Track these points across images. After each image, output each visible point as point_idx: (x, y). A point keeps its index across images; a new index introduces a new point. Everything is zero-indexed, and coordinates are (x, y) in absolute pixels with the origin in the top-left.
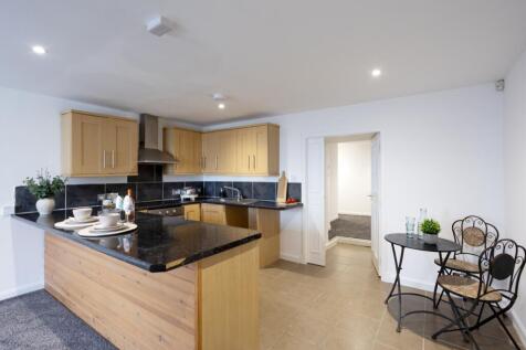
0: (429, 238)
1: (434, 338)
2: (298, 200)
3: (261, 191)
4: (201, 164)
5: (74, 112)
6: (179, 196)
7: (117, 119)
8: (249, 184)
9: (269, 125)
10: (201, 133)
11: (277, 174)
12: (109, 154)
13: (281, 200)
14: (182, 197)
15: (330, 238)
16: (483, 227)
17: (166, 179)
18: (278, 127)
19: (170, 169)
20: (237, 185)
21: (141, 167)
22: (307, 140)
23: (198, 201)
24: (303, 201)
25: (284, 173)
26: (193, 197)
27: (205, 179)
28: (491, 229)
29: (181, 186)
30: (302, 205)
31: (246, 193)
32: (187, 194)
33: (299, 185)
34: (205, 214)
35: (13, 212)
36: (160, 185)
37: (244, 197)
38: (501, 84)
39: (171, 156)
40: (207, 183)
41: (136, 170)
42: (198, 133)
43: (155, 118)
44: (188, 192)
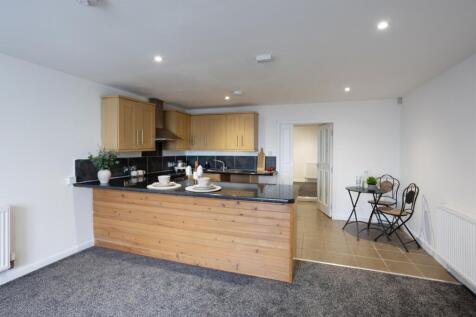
0: (372, 187)
1: (375, 240)
2: (274, 169)
3: (243, 162)
4: (191, 141)
5: (121, 98)
6: (173, 168)
8: (231, 158)
10: (190, 115)
11: (257, 150)
12: (140, 132)
13: (261, 169)
14: (176, 169)
16: (391, 181)
17: (165, 154)
18: (257, 114)
19: (171, 146)
22: (281, 125)
24: (278, 169)
25: (262, 149)
27: (189, 154)
28: (396, 182)
30: (277, 173)
32: (180, 165)
33: (275, 158)
35: (75, 182)
36: (161, 159)
37: (229, 168)
38: (400, 100)
40: (189, 157)
41: (154, 146)
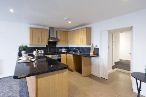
2: (98, 54)
3: (86, 50)
4: (68, 41)
6: (61, 51)
7: (42, 29)
8: (82, 48)
9: (87, 27)
11: (91, 45)
12: (39, 39)
13: (91, 54)
15: (113, 69)
17: (57, 46)
18: (91, 28)
19: (58, 43)
20: (78, 48)
21: (49, 42)
22: (101, 32)
23: (66, 53)
25: (93, 44)
26: (65, 51)
27: (70, 46)
29: (62, 48)
30: (99, 56)
31: (81, 51)
32: (63, 50)
33: (98, 49)
34: (68, 57)
35: (18, 54)
36: (55, 48)
37: (80, 52)
39: (58, 39)
41: (47, 43)
42: (67, 32)
43: (53, 28)
44: (64, 50)
